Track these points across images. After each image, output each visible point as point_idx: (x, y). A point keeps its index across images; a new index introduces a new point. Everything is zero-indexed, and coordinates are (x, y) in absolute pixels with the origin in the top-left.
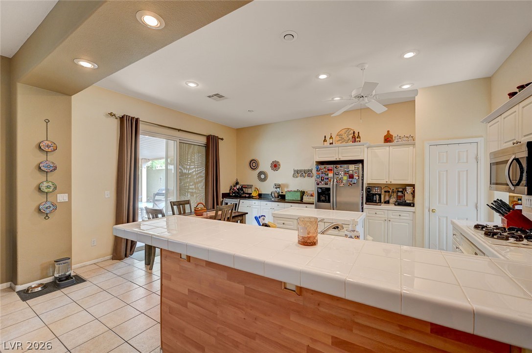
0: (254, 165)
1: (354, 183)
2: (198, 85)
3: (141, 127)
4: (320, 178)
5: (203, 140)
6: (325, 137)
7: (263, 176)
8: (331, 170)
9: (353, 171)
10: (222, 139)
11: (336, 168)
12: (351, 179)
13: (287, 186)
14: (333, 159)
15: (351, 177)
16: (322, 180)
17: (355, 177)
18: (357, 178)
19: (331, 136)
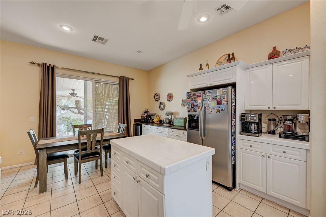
0: (157, 97)
1: (222, 110)
2: (72, 30)
3: (57, 71)
4: (191, 105)
5: (117, 80)
6: (201, 65)
7: (162, 106)
8: (200, 96)
9: (220, 95)
10: (133, 79)
11: (204, 93)
12: (218, 105)
13: (177, 113)
14: (205, 85)
15: (219, 102)
16: (192, 107)
17: (223, 103)
18: (225, 103)
19: (207, 64)
